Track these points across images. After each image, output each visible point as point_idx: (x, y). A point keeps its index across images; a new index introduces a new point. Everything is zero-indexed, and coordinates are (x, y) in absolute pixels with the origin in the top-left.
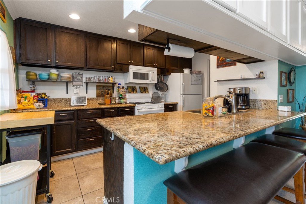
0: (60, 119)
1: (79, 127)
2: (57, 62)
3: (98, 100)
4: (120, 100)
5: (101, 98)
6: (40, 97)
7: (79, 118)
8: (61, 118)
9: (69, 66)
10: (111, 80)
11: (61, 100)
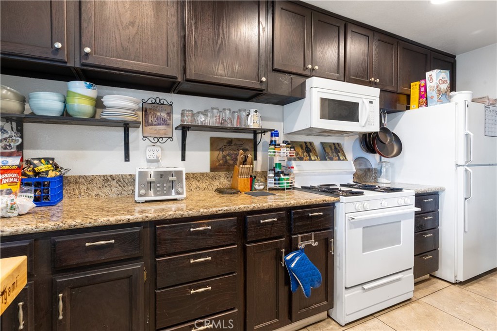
0: (86, 260)
1: (159, 285)
2: (87, 54)
3: (214, 178)
4: (279, 180)
5: (222, 174)
6: (31, 174)
7: (161, 252)
8: (91, 258)
9: (129, 68)
10: (253, 122)
11: (107, 180)
